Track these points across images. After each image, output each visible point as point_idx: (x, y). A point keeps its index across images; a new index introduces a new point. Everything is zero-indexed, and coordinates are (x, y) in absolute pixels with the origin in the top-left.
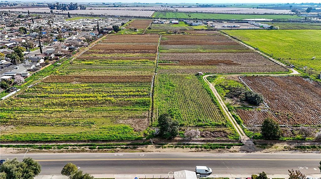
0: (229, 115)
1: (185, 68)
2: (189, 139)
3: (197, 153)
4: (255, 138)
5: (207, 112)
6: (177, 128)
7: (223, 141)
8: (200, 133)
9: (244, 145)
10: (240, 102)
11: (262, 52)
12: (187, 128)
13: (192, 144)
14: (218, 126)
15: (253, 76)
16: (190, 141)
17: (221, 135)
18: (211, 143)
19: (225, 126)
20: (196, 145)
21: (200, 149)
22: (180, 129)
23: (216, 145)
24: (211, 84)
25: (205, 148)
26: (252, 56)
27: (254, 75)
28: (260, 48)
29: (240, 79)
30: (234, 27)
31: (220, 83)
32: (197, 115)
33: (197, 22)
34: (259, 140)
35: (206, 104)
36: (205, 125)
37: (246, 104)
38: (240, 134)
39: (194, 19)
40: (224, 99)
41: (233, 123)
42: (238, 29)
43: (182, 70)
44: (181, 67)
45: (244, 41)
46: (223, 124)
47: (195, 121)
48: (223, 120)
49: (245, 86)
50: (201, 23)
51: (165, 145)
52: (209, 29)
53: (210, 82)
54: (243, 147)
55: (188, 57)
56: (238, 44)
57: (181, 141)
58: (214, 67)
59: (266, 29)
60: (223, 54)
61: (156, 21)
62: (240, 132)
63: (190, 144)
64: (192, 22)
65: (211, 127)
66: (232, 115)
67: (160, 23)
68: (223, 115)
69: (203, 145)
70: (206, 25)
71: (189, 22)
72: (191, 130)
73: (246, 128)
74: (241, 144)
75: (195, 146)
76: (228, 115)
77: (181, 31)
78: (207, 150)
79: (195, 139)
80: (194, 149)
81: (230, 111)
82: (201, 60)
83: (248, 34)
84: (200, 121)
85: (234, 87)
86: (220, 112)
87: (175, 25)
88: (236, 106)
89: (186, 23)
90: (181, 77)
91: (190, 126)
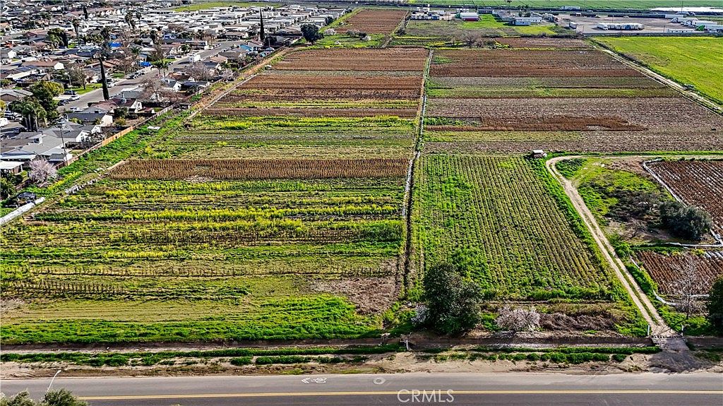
0: (620, 267)
1: (497, 137)
2: (509, 334)
3: (531, 374)
4: (690, 330)
5: (558, 258)
6: (477, 304)
7: (603, 340)
8: (538, 318)
9: (661, 350)
10: (649, 230)
11: (704, 95)
12: (505, 303)
13: (517, 350)
14: (588, 297)
15: (681, 160)
16: (511, 341)
17: (597, 325)
18: (569, 347)
19: (608, 298)
20: (528, 351)
21: (539, 363)
22: (484, 307)
23: (584, 351)
24: (568, 183)
25: (554, 360)
26: (678, 106)
27: (683, 159)
28: (697, 85)
29: (645, 169)
30: (628, 28)
31: (594, 180)
32: (531, 269)
33: (528, 15)
34: (702, 337)
35: (556, 236)
36: (553, 296)
37: (664, 238)
38: (649, 320)
39: (519, 8)
40: (604, 224)
41: (630, 290)
42: (638, 34)
43: (490, 143)
44: (487, 137)
45: (656, 67)
46: (602, 292)
47: (524, 284)
48: (603, 280)
49: (660, 188)
50: (539, 19)
51: (442, 351)
52: (561, 34)
53: (564, 175)
54: (658, 356)
55: (506, 110)
56: (639, 75)
57: (486, 340)
58: (576, 136)
59: (713, 35)
60: (600, 100)
61: (418, 14)
62: (649, 313)
63: (512, 350)
64: (514, 14)
65: (569, 300)
66: (626, 267)
67: (430, 18)
68: (601, 267)
69: (547, 351)
70: (553, 25)
71: (506, 16)
72: (515, 311)
73: (665, 305)
74: (650, 347)
75: (527, 354)
76: (617, 267)
77: (486, 40)
78: (560, 367)
79: (525, 335)
80: (522, 364)
81: (620, 256)
82: (540, 116)
83: (666, 46)
84: (538, 283)
85: (630, 192)
86: (595, 261)
87: (468, 23)
88: (636, 243)
89: (498, 19)
90: (486, 162)
91: (511, 299)
